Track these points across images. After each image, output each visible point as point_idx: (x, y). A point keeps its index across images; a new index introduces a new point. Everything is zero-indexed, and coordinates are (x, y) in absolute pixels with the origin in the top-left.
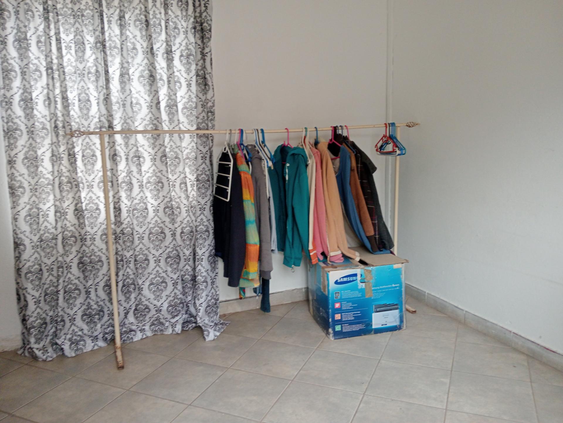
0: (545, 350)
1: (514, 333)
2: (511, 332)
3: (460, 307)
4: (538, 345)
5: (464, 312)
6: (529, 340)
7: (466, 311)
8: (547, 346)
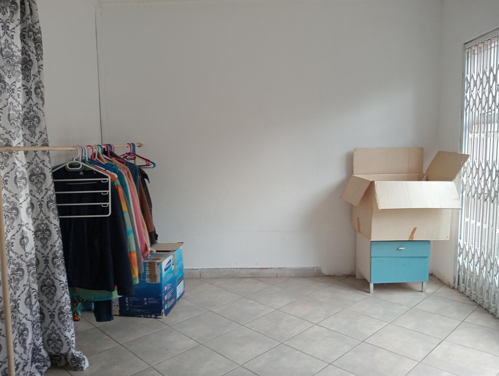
0: (261, 269)
1: (239, 268)
2: (237, 268)
3: (194, 268)
4: (256, 268)
5: (200, 270)
6: (250, 268)
7: (201, 269)
8: (261, 267)
